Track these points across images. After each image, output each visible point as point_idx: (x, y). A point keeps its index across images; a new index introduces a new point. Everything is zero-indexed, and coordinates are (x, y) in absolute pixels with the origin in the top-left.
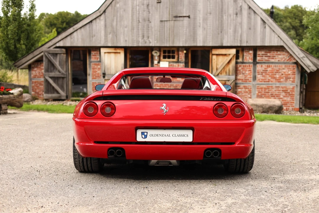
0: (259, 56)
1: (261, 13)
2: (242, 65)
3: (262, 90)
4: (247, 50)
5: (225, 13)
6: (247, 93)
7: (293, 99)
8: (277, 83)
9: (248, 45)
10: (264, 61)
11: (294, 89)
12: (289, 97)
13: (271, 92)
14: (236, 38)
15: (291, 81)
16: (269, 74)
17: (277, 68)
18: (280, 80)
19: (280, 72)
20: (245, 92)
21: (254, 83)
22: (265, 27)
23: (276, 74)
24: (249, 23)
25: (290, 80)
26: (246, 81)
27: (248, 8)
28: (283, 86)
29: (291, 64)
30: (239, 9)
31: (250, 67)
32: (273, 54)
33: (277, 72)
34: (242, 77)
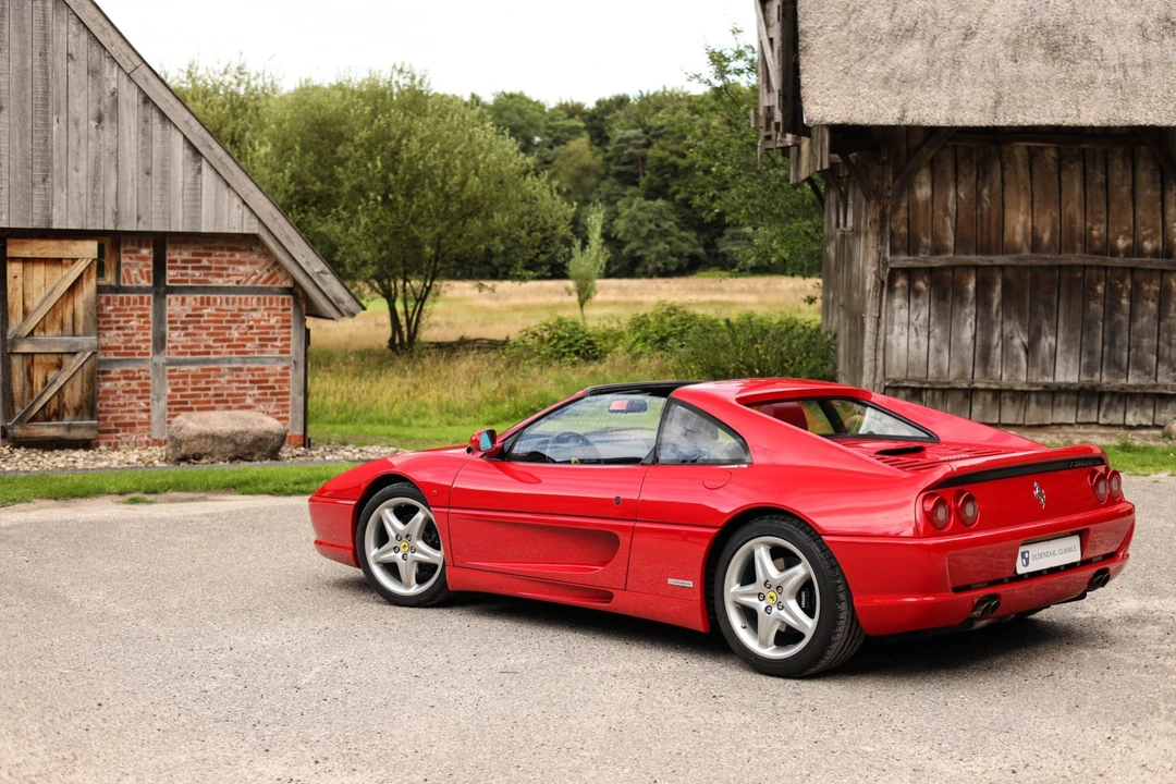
0: (172, 268)
1: (187, 122)
2: (115, 300)
3: (185, 383)
4: (133, 244)
5: (58, 113)
6: (135, 396)
7: (286, 409)
8: (234, 355)
9: (141, 228)
10: (190, 284)
11: (287, 374)
12: (272, 400)
13: (216, 389)
14: (99, 204)
15: (277, 350)
16: (209, 328)
17: (234, 308)
18: (244, 346)
19: (243, 322)
20: (124, 392)
21: (161, 359)
22: (200, 170)
23: (230, 328)
24: (146, 152)
25: (272, 346)
26: (129, 353)
27: (141, 101)
28: (254, 366)
29: (277, 293)
30: (107, 100)
31: (145, 306)
32: (219, 262)
33: (235, 322)
34: (117, 341)
